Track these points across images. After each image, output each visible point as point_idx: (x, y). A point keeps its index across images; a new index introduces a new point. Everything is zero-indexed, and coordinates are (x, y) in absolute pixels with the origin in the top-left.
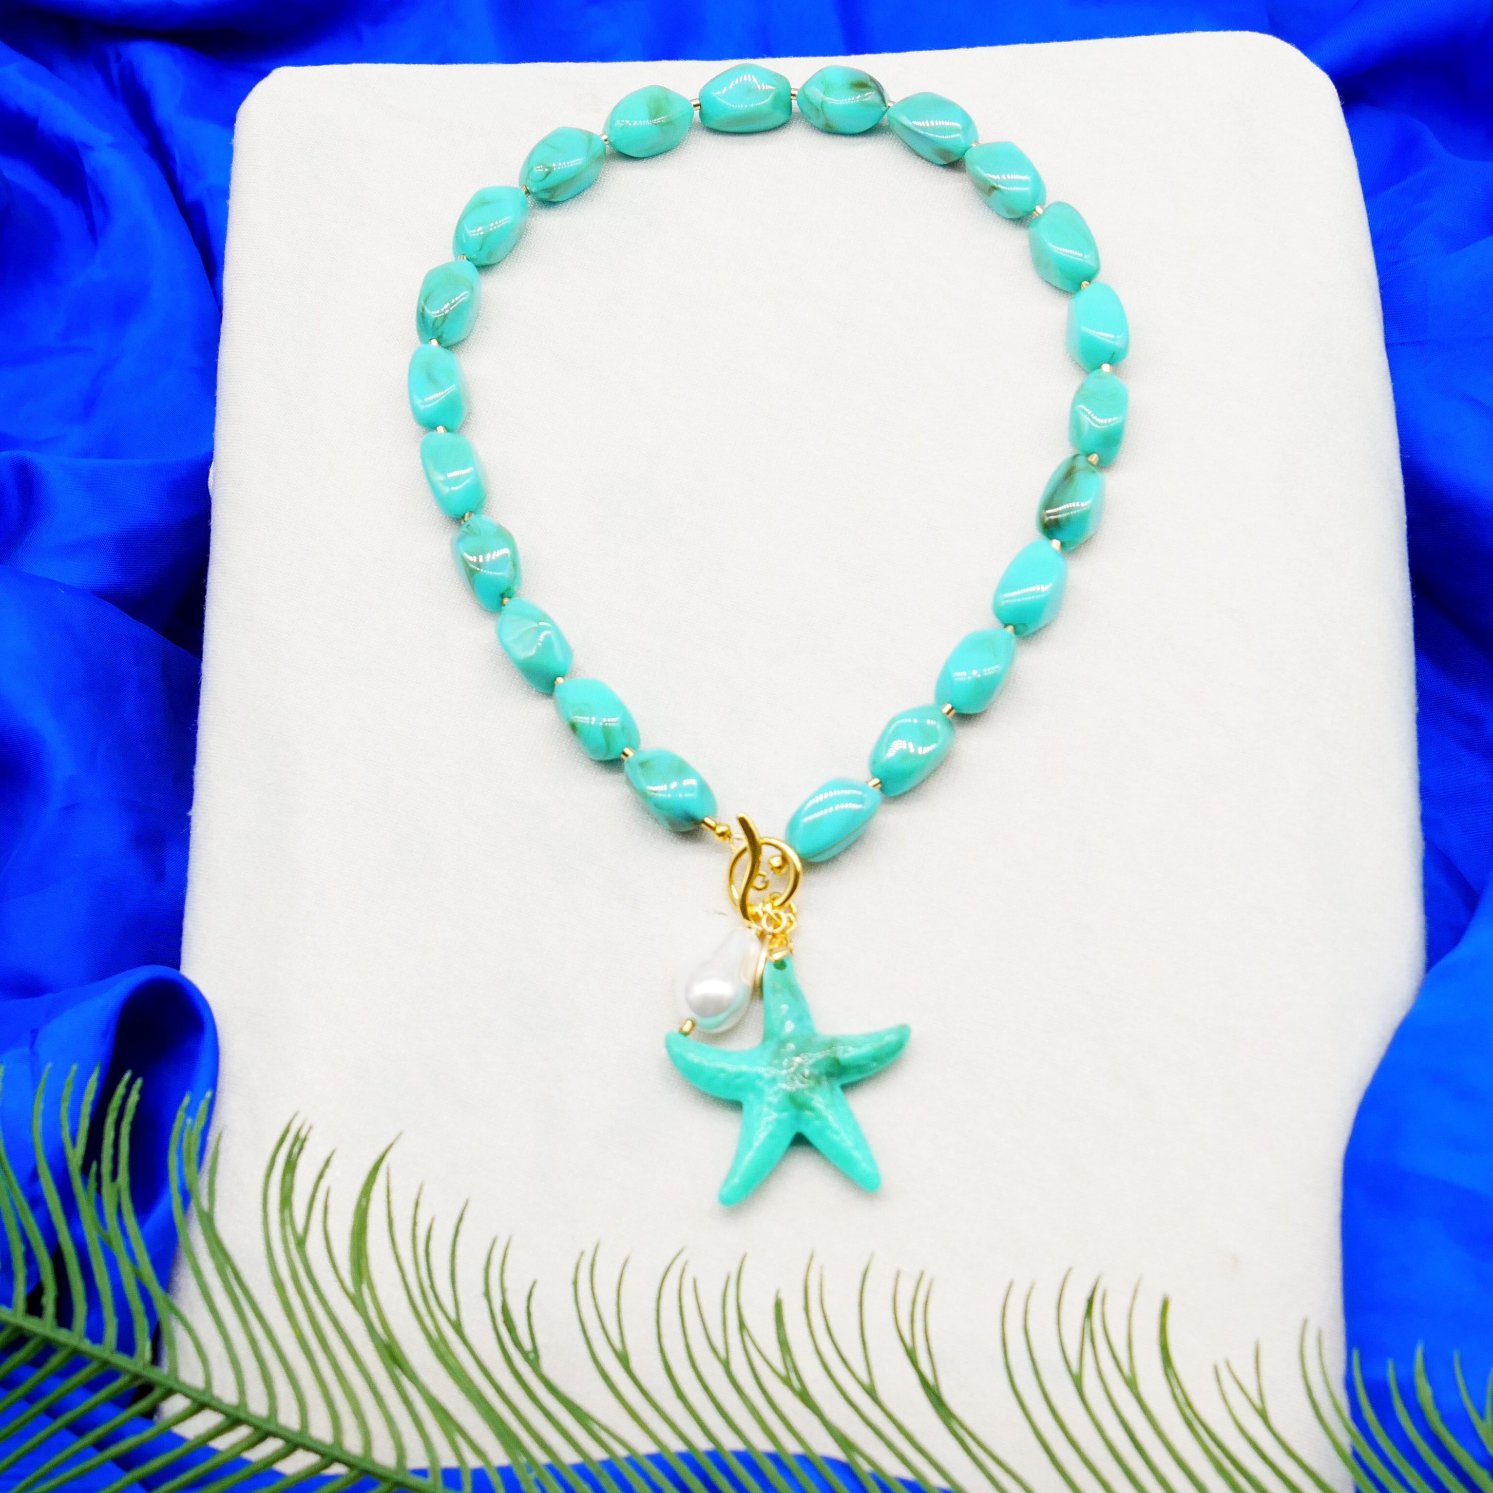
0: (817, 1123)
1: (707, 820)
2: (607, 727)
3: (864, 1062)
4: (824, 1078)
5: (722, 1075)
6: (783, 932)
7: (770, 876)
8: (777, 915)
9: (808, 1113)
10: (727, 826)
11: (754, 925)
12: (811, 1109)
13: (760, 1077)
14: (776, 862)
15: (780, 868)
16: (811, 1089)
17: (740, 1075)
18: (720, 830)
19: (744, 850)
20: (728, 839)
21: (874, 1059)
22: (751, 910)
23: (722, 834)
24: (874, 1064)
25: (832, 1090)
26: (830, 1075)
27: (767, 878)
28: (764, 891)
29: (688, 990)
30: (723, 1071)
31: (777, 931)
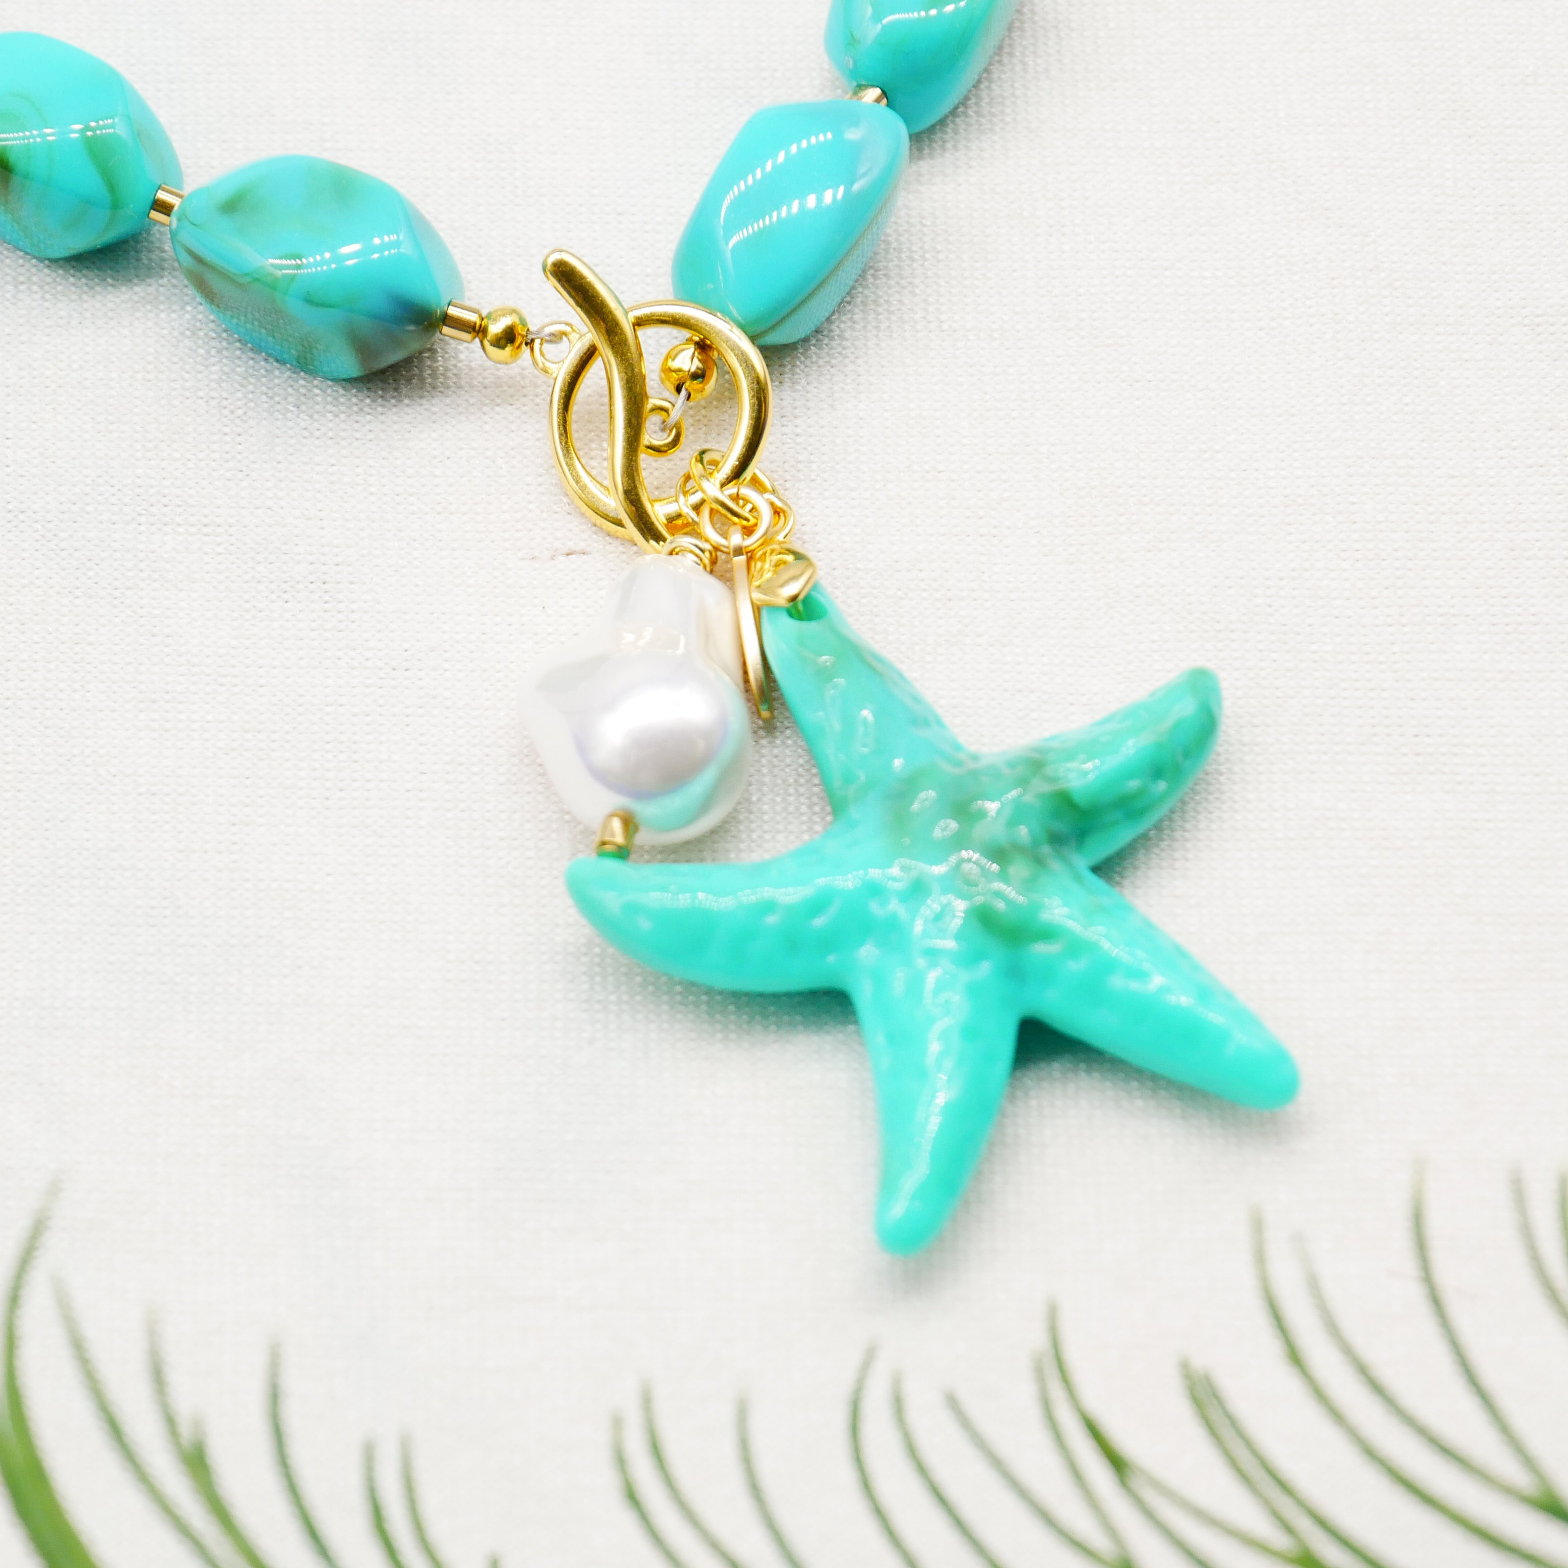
0: (1075, 966)
1: (453, 311)
2: (95, 137)
3: (1134, 784)
4: (1046, 849)
5: (771, 920)
6: (767, 539)
7: (678, 406)
8: (736, 498)
9: (1041, 949)
10: (514, 311)
11: (686, 541)
12: (1047, 934)
13: (875, 891)
14: (687, 361)
15: (699, 376)
16: (1029, 885)
17: (816, 906)
18: (496, 328)
19: (589, 355)
20: (525, 350)
21: (1157, 772)
22: (659, 513)
23: (508, 337)
24: (1161, 786)
25: (1078, 878)
26: (1057, 840)
27: (675, 415)
28: (675, 453)
29: (582, 747)
30: (769, 907)
31: (750, 542)
